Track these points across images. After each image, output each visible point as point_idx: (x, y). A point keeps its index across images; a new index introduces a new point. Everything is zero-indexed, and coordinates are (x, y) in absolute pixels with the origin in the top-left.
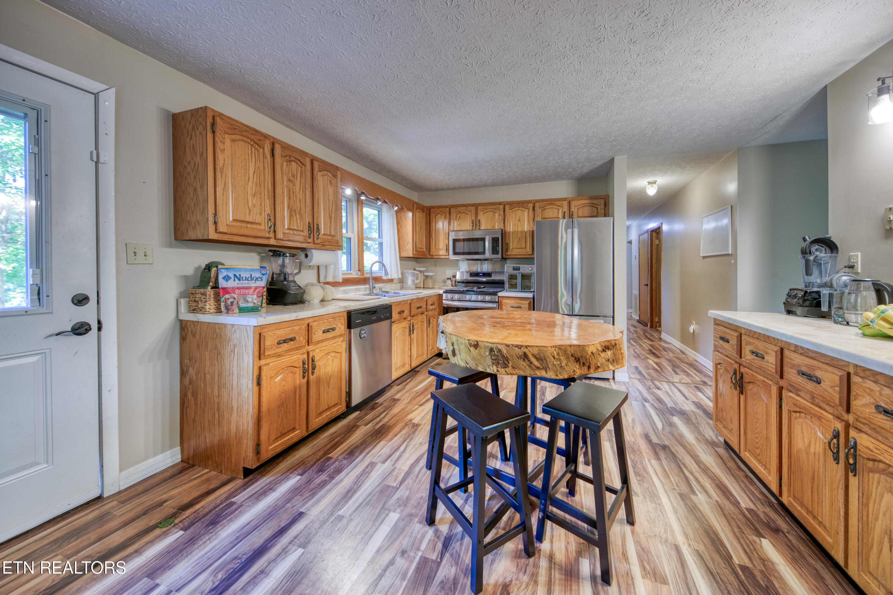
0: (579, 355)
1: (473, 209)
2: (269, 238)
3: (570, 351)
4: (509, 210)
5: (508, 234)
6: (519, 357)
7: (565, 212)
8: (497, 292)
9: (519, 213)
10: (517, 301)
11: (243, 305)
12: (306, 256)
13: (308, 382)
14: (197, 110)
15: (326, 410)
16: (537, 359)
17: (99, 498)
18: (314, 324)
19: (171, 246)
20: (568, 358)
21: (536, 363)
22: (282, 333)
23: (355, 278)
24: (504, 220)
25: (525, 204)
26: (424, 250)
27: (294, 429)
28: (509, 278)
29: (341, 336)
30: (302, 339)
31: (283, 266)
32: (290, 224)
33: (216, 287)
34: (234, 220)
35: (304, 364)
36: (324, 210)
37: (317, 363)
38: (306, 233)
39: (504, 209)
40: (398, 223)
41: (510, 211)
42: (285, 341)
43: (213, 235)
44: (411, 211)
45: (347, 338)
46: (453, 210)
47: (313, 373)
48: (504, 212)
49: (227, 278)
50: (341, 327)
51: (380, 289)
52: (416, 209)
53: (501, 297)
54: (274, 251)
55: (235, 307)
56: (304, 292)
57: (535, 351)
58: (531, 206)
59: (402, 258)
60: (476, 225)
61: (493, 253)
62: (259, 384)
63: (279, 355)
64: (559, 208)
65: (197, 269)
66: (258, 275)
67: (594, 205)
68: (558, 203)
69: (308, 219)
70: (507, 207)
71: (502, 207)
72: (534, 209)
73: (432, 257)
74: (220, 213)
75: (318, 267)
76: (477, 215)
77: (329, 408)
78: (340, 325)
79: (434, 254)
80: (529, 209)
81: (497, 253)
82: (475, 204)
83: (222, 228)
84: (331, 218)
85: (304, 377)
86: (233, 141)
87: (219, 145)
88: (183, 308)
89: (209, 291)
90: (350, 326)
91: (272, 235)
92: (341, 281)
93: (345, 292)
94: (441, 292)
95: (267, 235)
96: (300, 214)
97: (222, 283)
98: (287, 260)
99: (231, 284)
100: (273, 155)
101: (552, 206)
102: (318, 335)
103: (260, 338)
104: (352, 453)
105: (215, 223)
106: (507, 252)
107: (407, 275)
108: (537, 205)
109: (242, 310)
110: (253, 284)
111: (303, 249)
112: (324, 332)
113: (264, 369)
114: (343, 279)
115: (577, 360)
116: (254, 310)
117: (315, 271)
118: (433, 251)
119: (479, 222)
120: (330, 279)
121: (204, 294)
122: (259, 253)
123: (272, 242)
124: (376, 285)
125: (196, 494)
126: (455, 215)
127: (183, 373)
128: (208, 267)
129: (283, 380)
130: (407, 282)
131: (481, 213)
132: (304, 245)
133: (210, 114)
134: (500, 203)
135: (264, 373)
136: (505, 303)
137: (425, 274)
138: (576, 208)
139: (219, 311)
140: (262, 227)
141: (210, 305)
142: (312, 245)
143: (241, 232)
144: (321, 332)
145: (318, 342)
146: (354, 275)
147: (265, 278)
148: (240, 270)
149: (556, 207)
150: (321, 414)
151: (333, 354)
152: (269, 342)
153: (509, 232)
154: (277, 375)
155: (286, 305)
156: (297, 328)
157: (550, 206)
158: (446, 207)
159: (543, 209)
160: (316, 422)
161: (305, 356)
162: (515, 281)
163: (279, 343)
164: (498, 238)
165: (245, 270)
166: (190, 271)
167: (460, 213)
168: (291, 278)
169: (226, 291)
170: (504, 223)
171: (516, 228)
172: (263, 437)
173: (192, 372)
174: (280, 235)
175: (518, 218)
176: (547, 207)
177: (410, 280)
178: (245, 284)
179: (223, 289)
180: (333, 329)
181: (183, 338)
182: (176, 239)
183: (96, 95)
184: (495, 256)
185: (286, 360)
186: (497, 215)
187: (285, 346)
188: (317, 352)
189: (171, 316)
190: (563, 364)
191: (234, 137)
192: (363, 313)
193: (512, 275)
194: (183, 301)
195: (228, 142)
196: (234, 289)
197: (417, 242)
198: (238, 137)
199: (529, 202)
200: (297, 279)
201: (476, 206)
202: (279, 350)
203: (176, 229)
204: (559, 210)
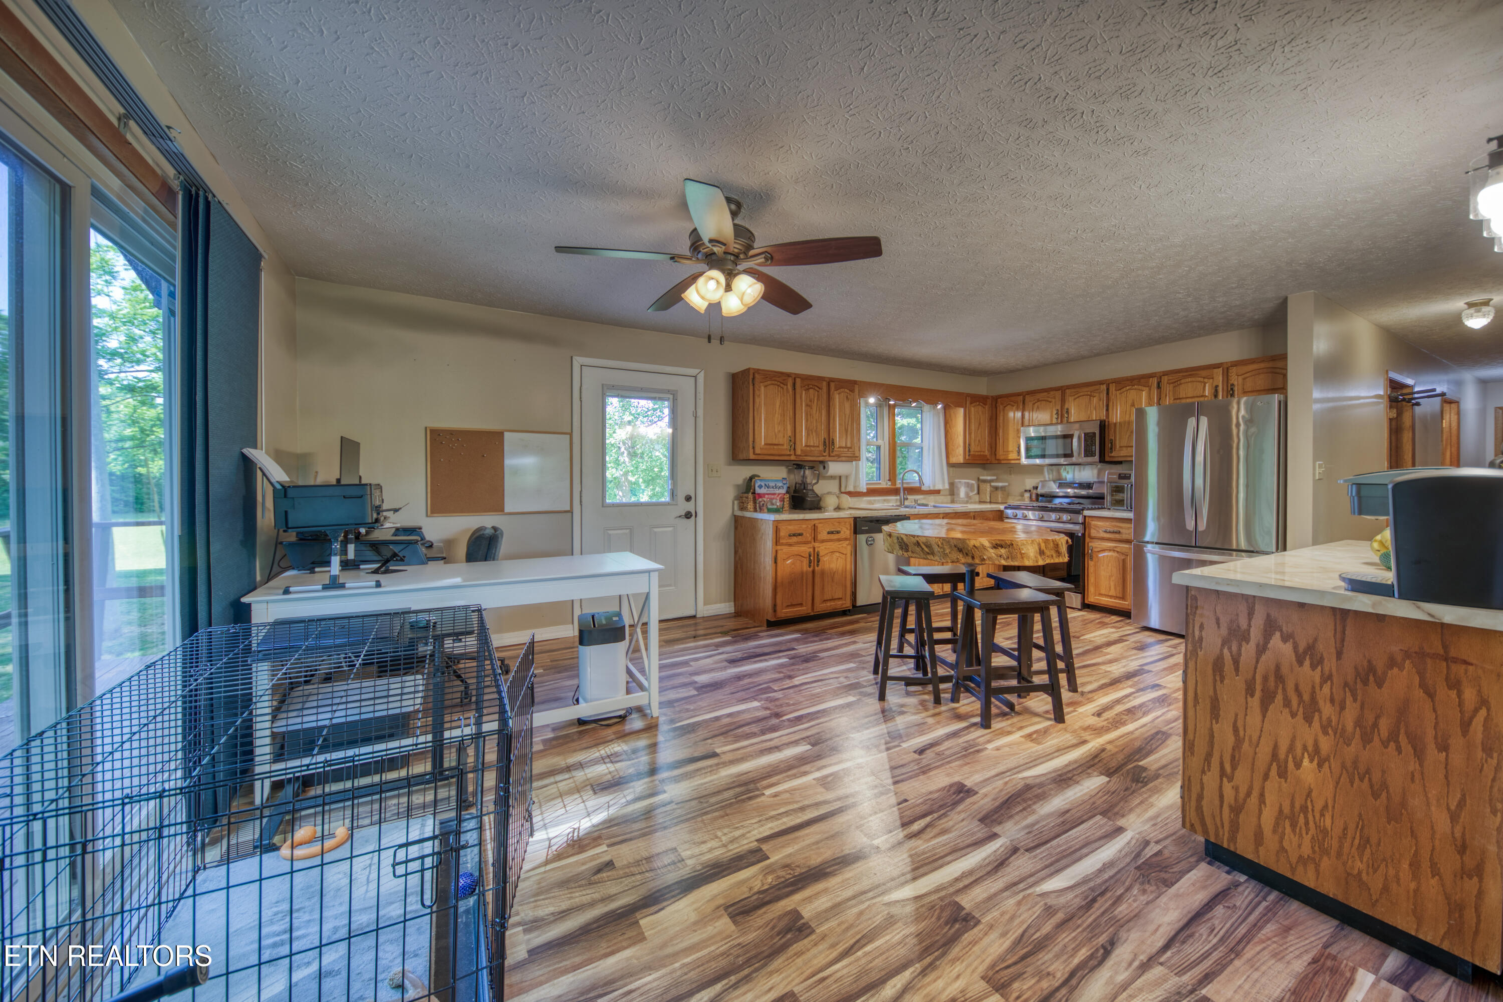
0: (960, 546)
1: (1058, 394)
2: (790, 455)
3: (953, 543)
4: (1116, 390)
5: (1113, 426)
6: (915, 544)
7: (1217, 386)
8: (1083, 510)
9: (1132, 394)
10: (1114, 524)
11: (770, 507)
12: (824, 468)
13: (813, 572)
14: (745, 371)
15: (830, 600)
16: (927, 546)
17: (694, 617)
18: (820, 526)
19: (730, 464)
20: (951, 547)
21: (926, 549)
22: (793, 528)
23: (883, 489)
24: (1107, 406)
25: (1142, 380)
26: (987, 453)
27: (801, 605)
28: (1113, 491)
29: (846, 539)
30: (808, 536)
31: (804, 476)
32: (806, 442)
33: (754, 493)
34: (765, 444)
35: (810, 556)
36: (840, 424)
37: (822, 559)
38: (821, 448)
39: (1108, 390)
40: (946, 423)
41: (1118, 392)
42: (794, 535)
43: (752, 457)
44: (962, 407)
45: (852, 542)
46: (1028, 398)
47: (818, 565)
48: (1108, 394)
49: (760, 487)
50: (846, 532)
51: (916, 501)
52: (971, 403)
53: (1089, 517)
54: (797, 465)
55: (765, 508)
56: (820, 500)
57: (924, 540)
58: (1154, 381)
59: (951, 465)
60: (1062, 416)
61: (1086, 455)
62: (776, 562)
63: (790, 545)
64: (1206, 380)
65: (744, 480)
66: (780, 484)
67: (1278, 370)
68: (1204, 373)
69: (823, 435)
70: (1112, 388)
71: (1104, 387)
72: (1159, 387)
73: (999, 462)
74: (757, 440)
75: (840, 477)
76: (1063, 401)
77: (833, 600)
78: (845, 529)
79: (1002, 458)
80: (1150, 387)
81: (1092, 454)
82: (1062, 387)
83: (758, 451)
84: (846, 431)
85: (810, 566)
86: (765, 386)
87: (757, 392)
88: (736, 508)
89: (750, 496)
90: (856, 531)
91: (792, 452)
92: (865, 491)
93: (870, 503)
94: (1002, 507)
95: (788, 453)
96: (816, 431)
97: (758, 491)
98: (808, 472)
99: (763, 491)
100: (794, 389)
101: (1193, 379)
102: (823, 535)
103: (777, 530)
104: (843, 634)
105: (754, 448)
106: (1111, 452)
107: (959, 485)
108: (1165, 379)
109: (770, 511)
110: (777, 491)
111: (822, 462)
112: (829, 533)
113: (779, 552)
114: (867, 489)
115: (960, 550)
116: (777, 511)
117: (837, 481)
118: (1000, 454)
119: (1067, 412)
120: (851, 488)
121: (747, 498)
122: (787, 467)
123: (793, 458)
124: (909, 497)
125: (739, 627)
126: (1031, 404)
127: (736, 552)
128: (751, 479)
129: (793, 563)
130: (959, 494)
131: (1071, 399)
132: (821, 459)
133: (751, 372)
134: (1101, 383)
135: (779, 556)
136: (1096, 526)
137: (993, 484)
138: (1240, 378)
139: (755, 511)
140: (785, 447)
141: (750, 506)
142: (827, 458)
143: (769, 452)
144: (825, 533)
145: (823, 541)
146: (885, 484)
147: (785, 487)
148: (768, 480)
149: (1202, 379)
150: (825, 601)
151: (837, 554)
152: (782, 533)
153: (1115, 424)
154: (788, 558)
155: (804, 509)
156: (804, 526)
157: (1190, 380)
158: (1018, 394)
159: (1176, 384)
160: (821, 607)
161: (811, 550)
162: (1121, 495)
163: (790, 536)
164: (1094, 434)
165: (772, 481)
166: (740, 481)
167: (1039, 401)
168: (810, 487)
169: (760, 496)
170: (1107, 410)
171: (1128, 416)
172: (779, 602)
173: (740, 551)
174: (799, 452)
175: (1130, 402)
176: (1183, 381)
177: (962, 492)
178: (771, 491)
179: (758, 494)
180: (838, 532)
181: (736, 528)
182: (733, 459)
183: (695, 377)
184: (1090, 459)
185: (796, 549)
186: (1095, 400)
187: (795, 539)
188: (822, 549)
189: (730, 512)
190: (947, 551)
191: (766, 383)
192: (871, 521)
193: (1117, 487)
194: (736, 502)
195: (763, 388)
196: (764, 494)
197: (973, 444)
198: (769, 382)
199: (1151, 376)
200: (816, 488)
201: (1063, 390)
202: (790, 541)
203: (733, 453)
204: (1205, 384)
